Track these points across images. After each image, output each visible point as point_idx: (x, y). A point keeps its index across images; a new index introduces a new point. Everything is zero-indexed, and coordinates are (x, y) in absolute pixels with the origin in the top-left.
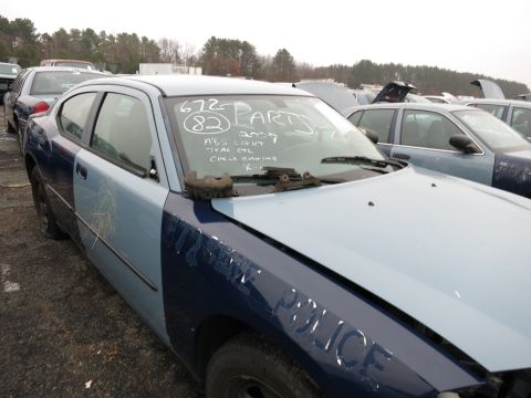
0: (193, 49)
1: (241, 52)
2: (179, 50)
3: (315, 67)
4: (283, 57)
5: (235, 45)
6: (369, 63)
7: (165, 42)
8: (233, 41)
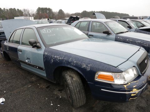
0: (33, 12)
1: (48, 11)
2: (29, 12)
3: (70, 14)
4: (61, 11)
5: (46, 9)
6: (86, 11)
7: (25, 10)
8: (45, 8)
